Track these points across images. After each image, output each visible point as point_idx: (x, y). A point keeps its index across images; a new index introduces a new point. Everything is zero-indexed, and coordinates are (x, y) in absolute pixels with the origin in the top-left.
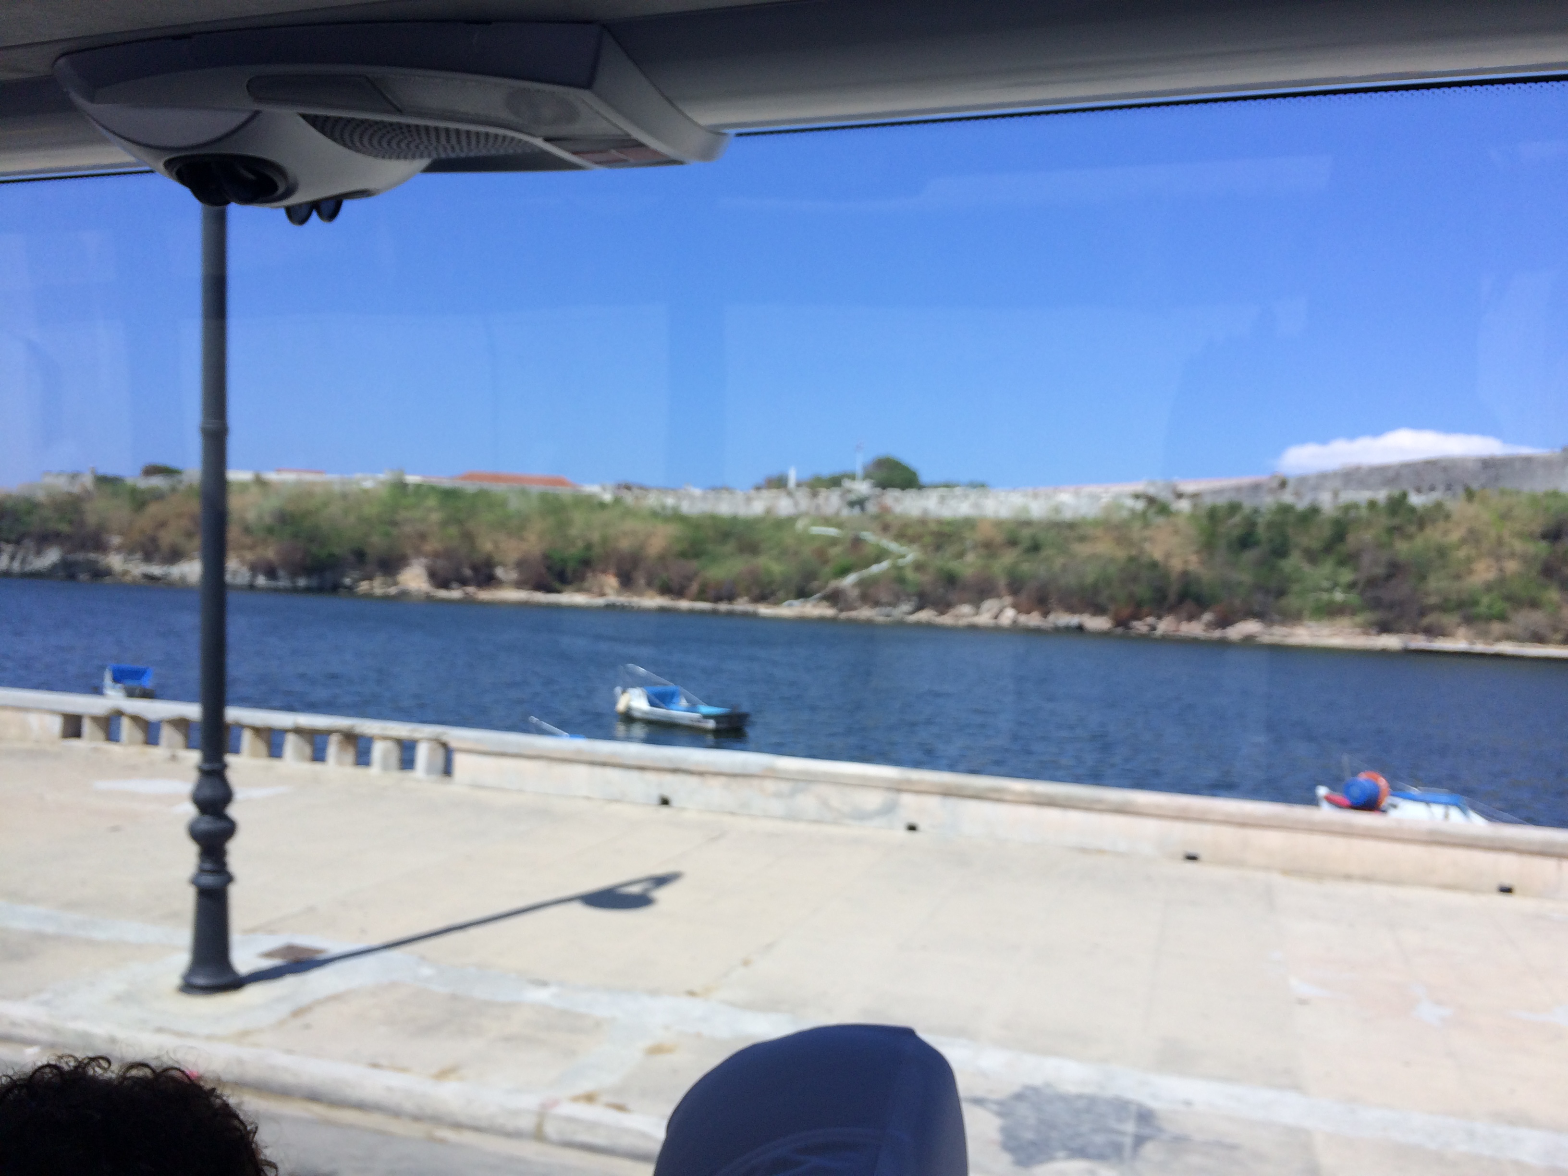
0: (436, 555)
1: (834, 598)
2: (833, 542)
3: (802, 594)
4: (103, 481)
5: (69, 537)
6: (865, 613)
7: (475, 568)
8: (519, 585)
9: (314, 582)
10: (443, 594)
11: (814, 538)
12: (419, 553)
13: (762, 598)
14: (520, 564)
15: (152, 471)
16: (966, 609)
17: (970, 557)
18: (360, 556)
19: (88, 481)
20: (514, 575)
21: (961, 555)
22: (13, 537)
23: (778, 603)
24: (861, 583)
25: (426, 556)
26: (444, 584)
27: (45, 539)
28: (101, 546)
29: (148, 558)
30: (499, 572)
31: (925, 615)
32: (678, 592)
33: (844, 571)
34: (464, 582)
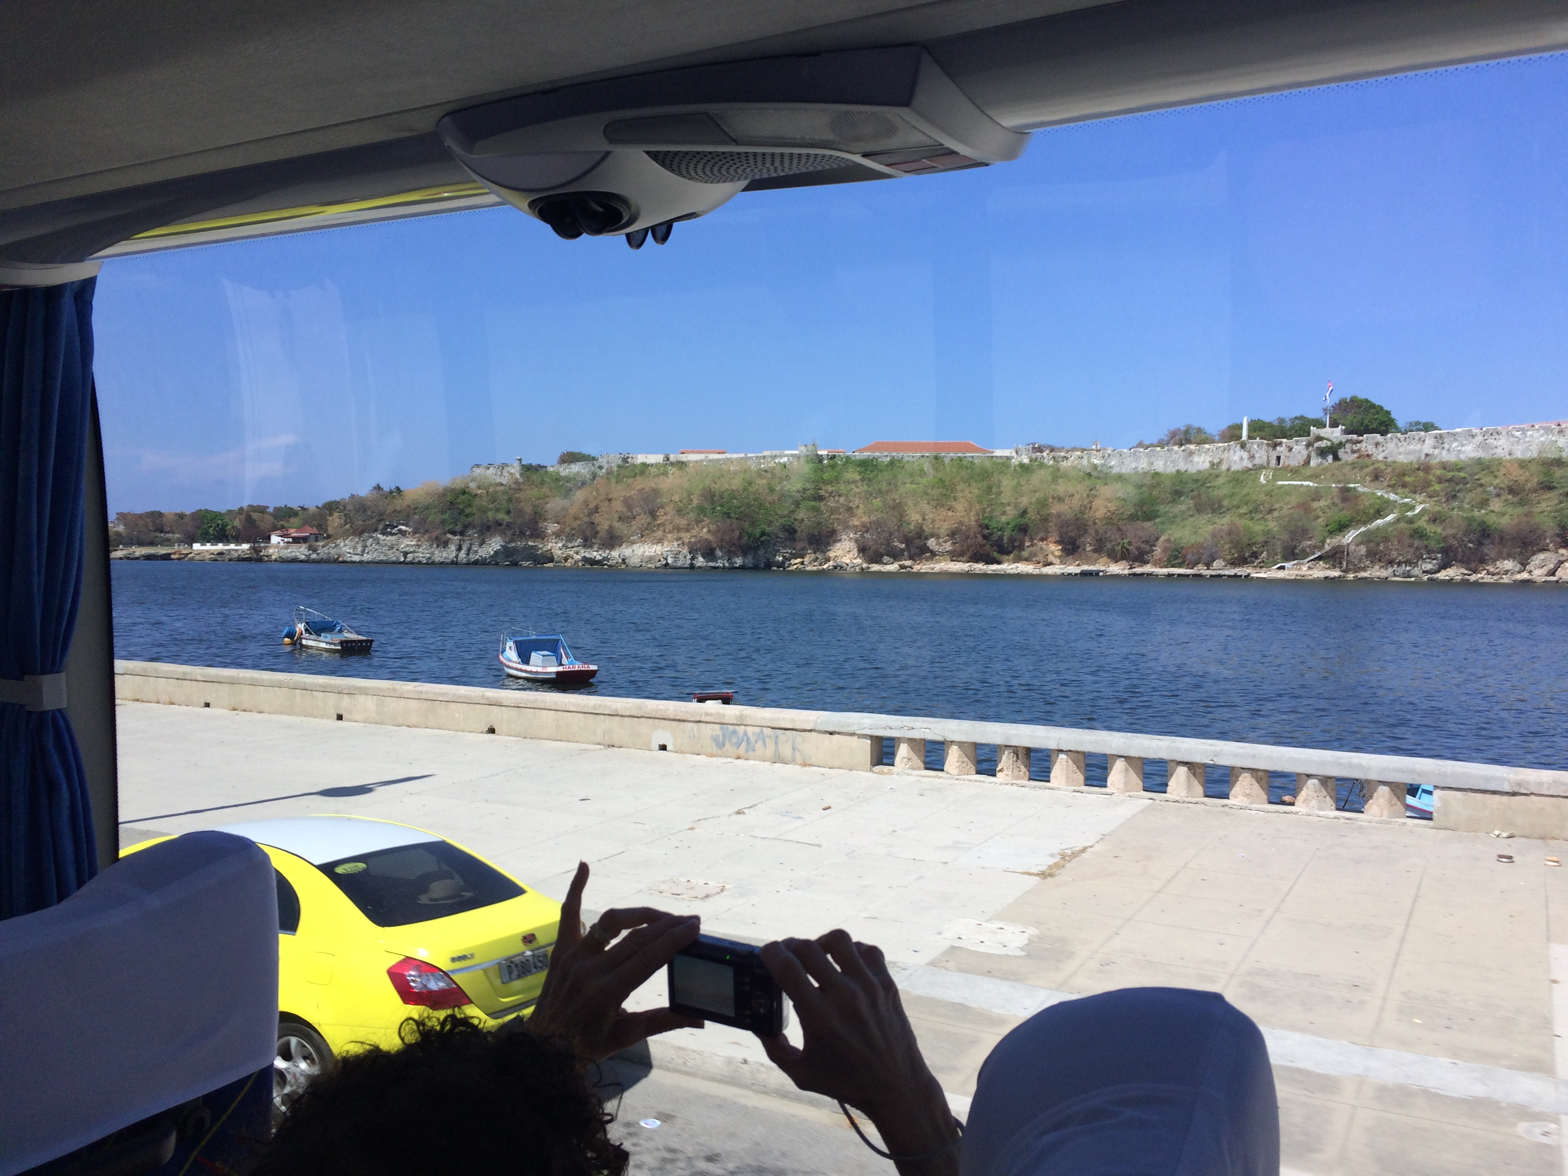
0: (866, 528)
1: (1334, 557)
2: (1316, 495)
3: (1291, 554)
4: (528, 469)
5: (509, 526)
6: (1376, 572)
7: (908, 540)
8: (955, 556)
9: (749, 561)
10: (875, 567)
11: (1288, 491)
12: (847, 527)
13: (1242, 561)
14: (953, 534)
15: (569, 458)
16: (1508, 564)
17: (1496, 505)
18: (790, 532)
19: (515, 470)
20: (948, 547)
21: (1484, 503)
22: (459, 528)
23: (1263, 565)
24: (1365, 539)
25: (855, 529)
26: (876, 558)
27: (487, 529)
28: (539, 534)
29: (587, 543)
30: (932, 543)
31: (1452, 573)
32: (1141, 558)
33: (1342, 528)
34: (896, 556)
